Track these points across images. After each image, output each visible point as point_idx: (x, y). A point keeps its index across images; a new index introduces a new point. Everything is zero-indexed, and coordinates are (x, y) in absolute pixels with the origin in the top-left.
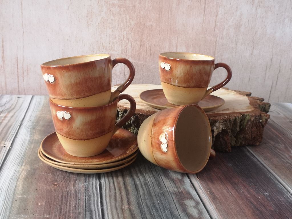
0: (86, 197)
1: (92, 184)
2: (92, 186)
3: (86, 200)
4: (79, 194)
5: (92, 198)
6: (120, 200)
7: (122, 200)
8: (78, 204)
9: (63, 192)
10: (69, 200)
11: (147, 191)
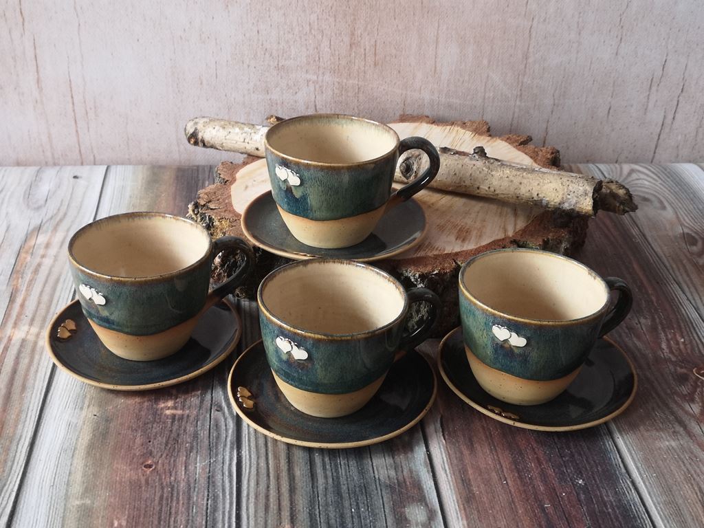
0: (208, 500)
1: (223, 463)
2: (223, 467)
3: (208, 511)
4: (195, 493)
5: (220, 506)
6: (275, 507)
7: (280, 509)
8: (192, 521)
9: (163, 488)
10: (173, 511)
11: (333, 479)
